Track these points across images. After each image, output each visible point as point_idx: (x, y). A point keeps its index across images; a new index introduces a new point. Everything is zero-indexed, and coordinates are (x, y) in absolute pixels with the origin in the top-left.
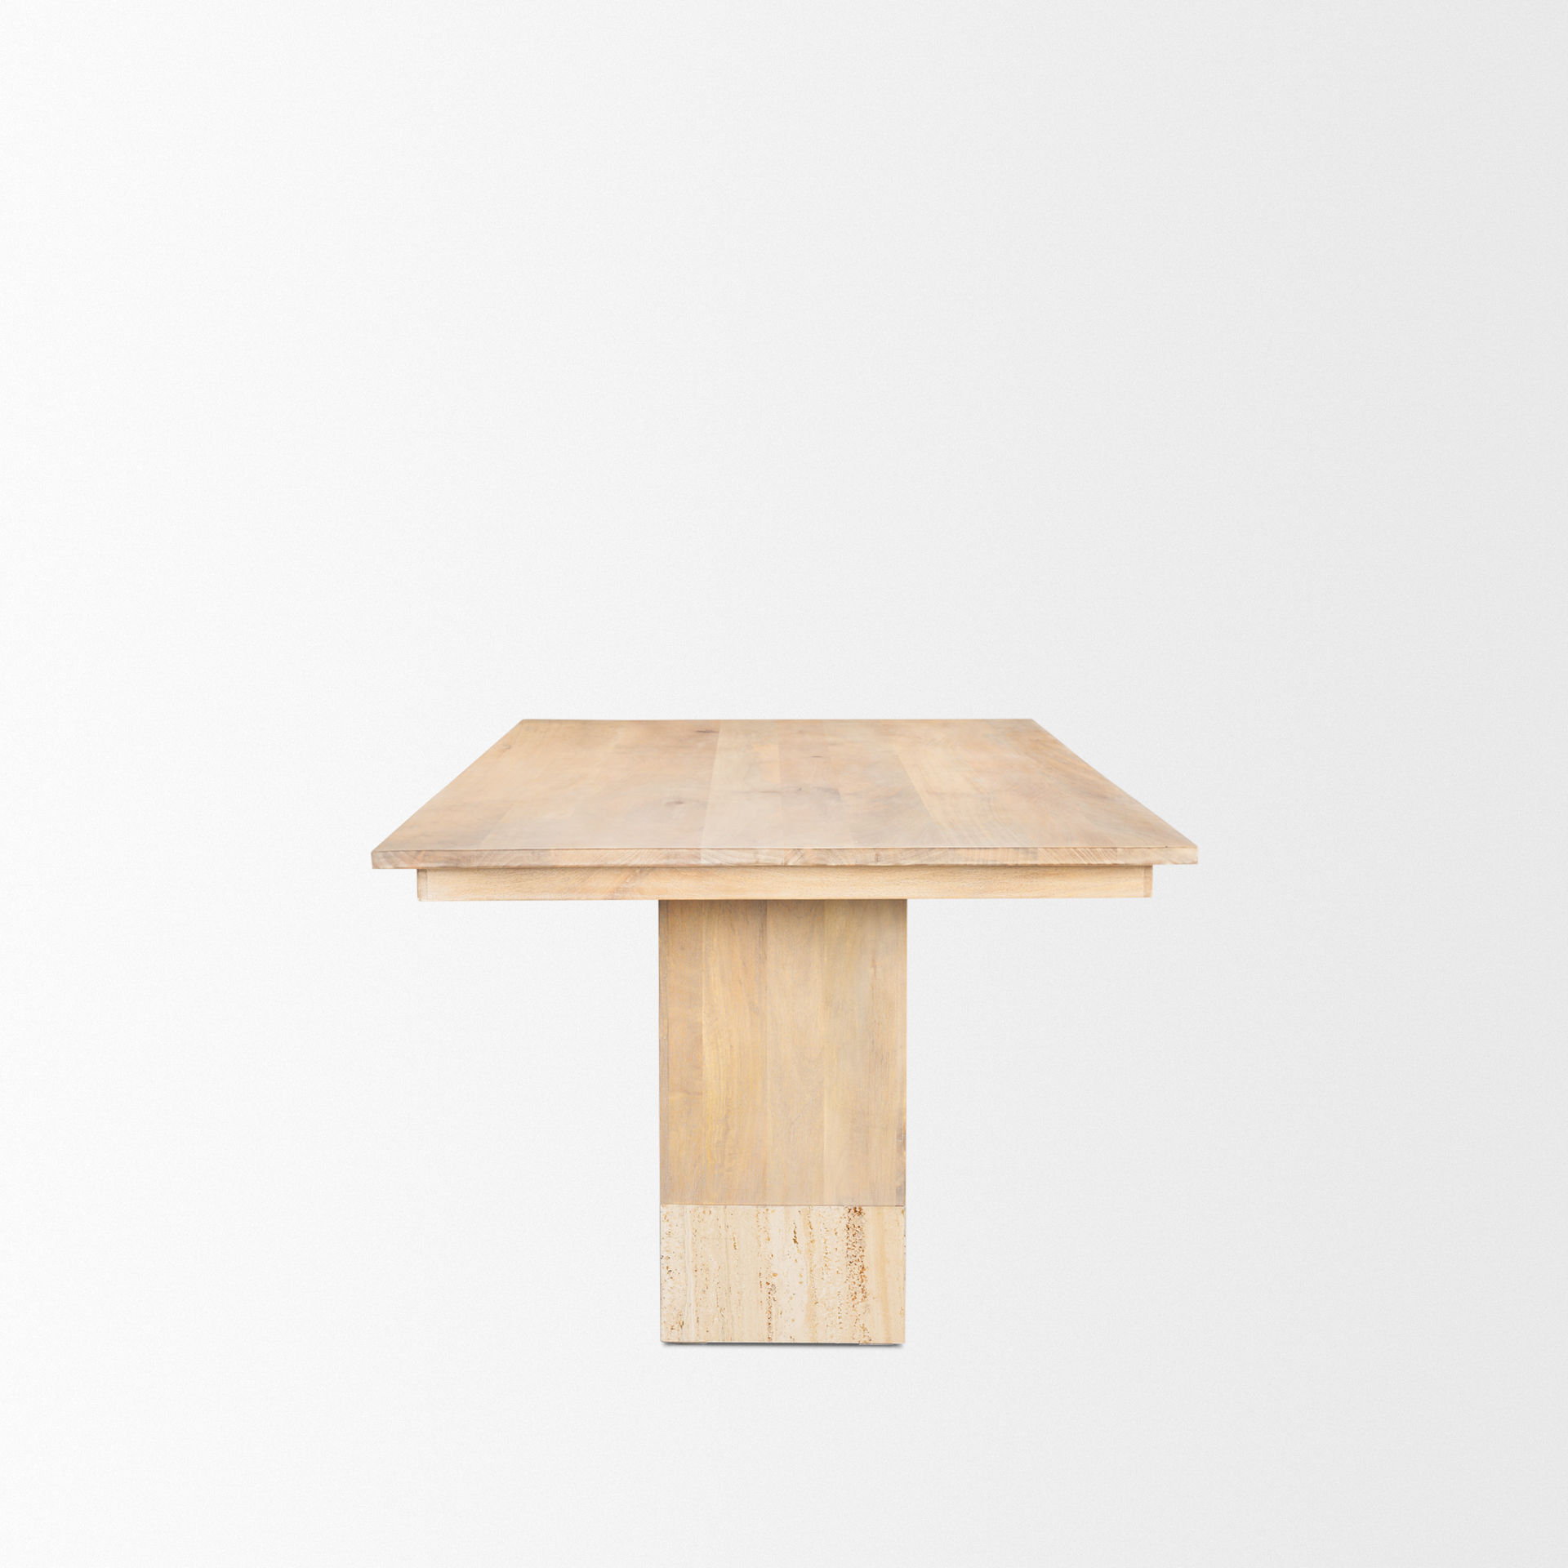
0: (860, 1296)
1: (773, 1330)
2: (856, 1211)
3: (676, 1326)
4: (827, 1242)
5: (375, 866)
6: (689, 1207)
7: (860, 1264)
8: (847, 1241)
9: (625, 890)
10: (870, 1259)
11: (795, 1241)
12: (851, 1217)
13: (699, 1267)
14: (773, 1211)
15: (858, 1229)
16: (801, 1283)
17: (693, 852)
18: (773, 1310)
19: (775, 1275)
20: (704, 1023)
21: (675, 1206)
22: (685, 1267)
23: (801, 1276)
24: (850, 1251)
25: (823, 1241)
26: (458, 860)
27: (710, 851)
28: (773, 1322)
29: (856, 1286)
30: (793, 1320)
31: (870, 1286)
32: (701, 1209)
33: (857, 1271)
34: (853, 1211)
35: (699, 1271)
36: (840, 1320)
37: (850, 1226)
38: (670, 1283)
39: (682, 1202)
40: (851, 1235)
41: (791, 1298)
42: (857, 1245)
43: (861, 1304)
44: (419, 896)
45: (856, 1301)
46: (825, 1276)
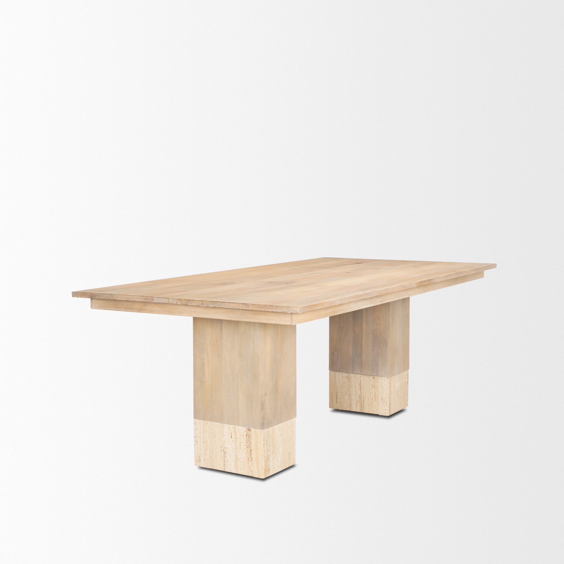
0: (250, 459)
1: (225, 467)
2: (249, 429)
3: (198, 461)
4: (241, 439)
5: (73, 296)
6: (202, 421)
7: (250, 448)
8: (246, 440)
9: (142, 310)
10: (253, 447)
11: (231, 437)
12: (247, 431)
13: (205, 442)
14: (225, 426)
15: (249, 436)
16: (233, 452)
17: (152, 298)
18: (225, 460)
19: (226, 448)
20: (205, 358)
21: (198, 420)
22: (201, 441)
23: (233, 449)
24: (247, 443)
25: (239, 439)
26: (92, 296)
27: (156, 298)
28: (225, 464)
29: (249, 456)
30: (231, 465)
31: (253, 456)
32: (205, 422)
33: (249, 451)
34: (248, 429)
35: (204, 443)
36: (244, 467)
37: (247, 434)
38: (197, 446)
39: (200, 419)
40: (247, 438)
41: (230, 457)
42: (249, 442)
43: (251, 462)
44: (91, 308)
45: (249, 461)
46: (240, 451)
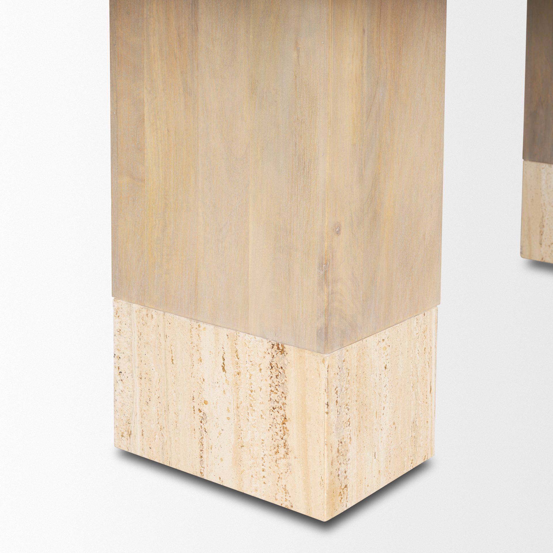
0: (282, 450)
1: (205, 465)
2: (278, 348)
3: (125, 434)
4: (253, 378)
6: (135, 306)
7: (282, 412)
8: (270, 382)
10: (291, 411)
11: (223, 369)
12: (274, 354)
13: (144, 376)
14: (204, 329)
15: (281, 370)
16: (228, 419)
18: (204, 441)
19: (206, 403)
20: (145, 100)
21: (124, 302)
22: (132, 372)
23: (228, 410)
24: (273, 395)
25: (248, 376)
28: (205, 456)
29: (278, 437)
30: (222, 460)
31: (293, 441)
32: (144, 312)
33: (280, 420)
34: (275, 347)
35: (143, 379)
36: (263, 474)
37: (274, 364)
38: (120, 386)
39: (130, 300)
40: (274, 376)
41: (220, 434)
42: (280, 390)
43: (282, 462)
45: (278, 456)
46: (250, 418)
